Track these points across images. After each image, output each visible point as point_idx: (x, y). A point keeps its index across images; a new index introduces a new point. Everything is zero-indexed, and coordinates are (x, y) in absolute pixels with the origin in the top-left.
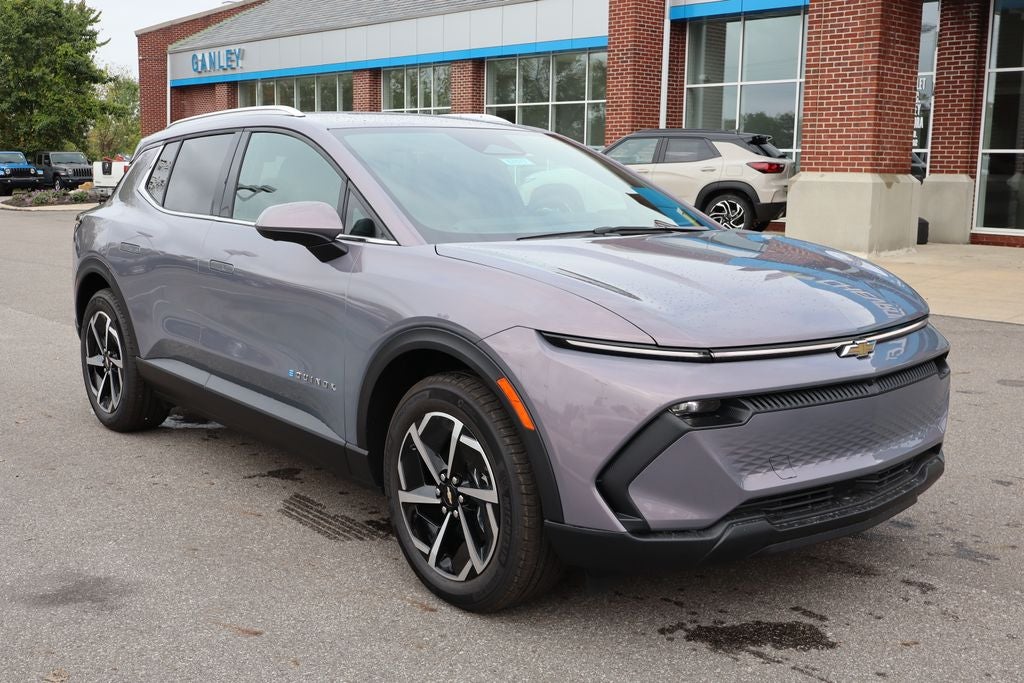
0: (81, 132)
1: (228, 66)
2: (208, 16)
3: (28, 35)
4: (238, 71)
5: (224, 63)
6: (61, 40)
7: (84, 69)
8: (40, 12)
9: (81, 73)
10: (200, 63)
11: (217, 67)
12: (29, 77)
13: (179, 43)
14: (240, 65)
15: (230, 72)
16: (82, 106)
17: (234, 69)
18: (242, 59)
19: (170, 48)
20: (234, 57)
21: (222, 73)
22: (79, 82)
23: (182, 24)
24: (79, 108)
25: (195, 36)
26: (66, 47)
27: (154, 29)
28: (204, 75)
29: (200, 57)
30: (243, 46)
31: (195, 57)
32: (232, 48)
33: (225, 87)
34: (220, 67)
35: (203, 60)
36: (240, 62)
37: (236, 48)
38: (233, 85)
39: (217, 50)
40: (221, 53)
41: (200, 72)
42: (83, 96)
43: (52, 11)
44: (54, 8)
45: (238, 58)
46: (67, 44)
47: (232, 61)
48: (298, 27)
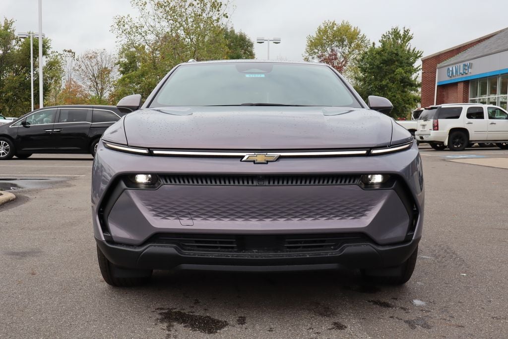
0: (403, 111)
1: (464, 72)
2: (460, 48)
3: (382, 65)
4: (469, 75)
5: (462, 71)
6: (397, 67)
7: (407, 80)
8: (388, 54)
9: (405, 82)
10: (451, 72)
11: (459, 74)
12: (381, 85)
13: (443, 63)
14: (470, 71)
15: (465, 76)
16: (404, 98)
17: (466, 74)
18: (471, 68)
19: (438, 65)
20: (467, 68)
21: (461, 76)
22: (404, 87)
23: (445, 53)
24: (403, 100)
25: (452, 58)
26: (400, 70)
27: (431, 57)
28: (453, 78)
29: (451, 69)
30: (471, 62)
31: (449, 69)
32: (466, 63)
33: (462, 84)
34: (460, 73)
35: (452, 71)
36: (470, 70)
37: (467, 63)
38: (466, 83)
39: (458, 65)
40: (461, 66)
41: (451, 77)
42: (405, 94)
43: (394, 53)
44: (396, 52)
45: (468, 68)
46: (400, 69)
47: (466, 70)
48: (500, 48)
